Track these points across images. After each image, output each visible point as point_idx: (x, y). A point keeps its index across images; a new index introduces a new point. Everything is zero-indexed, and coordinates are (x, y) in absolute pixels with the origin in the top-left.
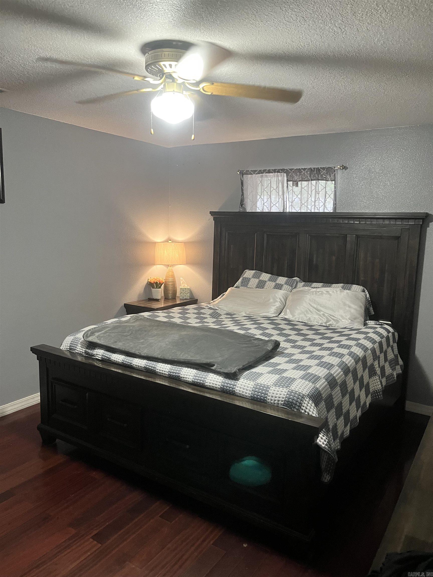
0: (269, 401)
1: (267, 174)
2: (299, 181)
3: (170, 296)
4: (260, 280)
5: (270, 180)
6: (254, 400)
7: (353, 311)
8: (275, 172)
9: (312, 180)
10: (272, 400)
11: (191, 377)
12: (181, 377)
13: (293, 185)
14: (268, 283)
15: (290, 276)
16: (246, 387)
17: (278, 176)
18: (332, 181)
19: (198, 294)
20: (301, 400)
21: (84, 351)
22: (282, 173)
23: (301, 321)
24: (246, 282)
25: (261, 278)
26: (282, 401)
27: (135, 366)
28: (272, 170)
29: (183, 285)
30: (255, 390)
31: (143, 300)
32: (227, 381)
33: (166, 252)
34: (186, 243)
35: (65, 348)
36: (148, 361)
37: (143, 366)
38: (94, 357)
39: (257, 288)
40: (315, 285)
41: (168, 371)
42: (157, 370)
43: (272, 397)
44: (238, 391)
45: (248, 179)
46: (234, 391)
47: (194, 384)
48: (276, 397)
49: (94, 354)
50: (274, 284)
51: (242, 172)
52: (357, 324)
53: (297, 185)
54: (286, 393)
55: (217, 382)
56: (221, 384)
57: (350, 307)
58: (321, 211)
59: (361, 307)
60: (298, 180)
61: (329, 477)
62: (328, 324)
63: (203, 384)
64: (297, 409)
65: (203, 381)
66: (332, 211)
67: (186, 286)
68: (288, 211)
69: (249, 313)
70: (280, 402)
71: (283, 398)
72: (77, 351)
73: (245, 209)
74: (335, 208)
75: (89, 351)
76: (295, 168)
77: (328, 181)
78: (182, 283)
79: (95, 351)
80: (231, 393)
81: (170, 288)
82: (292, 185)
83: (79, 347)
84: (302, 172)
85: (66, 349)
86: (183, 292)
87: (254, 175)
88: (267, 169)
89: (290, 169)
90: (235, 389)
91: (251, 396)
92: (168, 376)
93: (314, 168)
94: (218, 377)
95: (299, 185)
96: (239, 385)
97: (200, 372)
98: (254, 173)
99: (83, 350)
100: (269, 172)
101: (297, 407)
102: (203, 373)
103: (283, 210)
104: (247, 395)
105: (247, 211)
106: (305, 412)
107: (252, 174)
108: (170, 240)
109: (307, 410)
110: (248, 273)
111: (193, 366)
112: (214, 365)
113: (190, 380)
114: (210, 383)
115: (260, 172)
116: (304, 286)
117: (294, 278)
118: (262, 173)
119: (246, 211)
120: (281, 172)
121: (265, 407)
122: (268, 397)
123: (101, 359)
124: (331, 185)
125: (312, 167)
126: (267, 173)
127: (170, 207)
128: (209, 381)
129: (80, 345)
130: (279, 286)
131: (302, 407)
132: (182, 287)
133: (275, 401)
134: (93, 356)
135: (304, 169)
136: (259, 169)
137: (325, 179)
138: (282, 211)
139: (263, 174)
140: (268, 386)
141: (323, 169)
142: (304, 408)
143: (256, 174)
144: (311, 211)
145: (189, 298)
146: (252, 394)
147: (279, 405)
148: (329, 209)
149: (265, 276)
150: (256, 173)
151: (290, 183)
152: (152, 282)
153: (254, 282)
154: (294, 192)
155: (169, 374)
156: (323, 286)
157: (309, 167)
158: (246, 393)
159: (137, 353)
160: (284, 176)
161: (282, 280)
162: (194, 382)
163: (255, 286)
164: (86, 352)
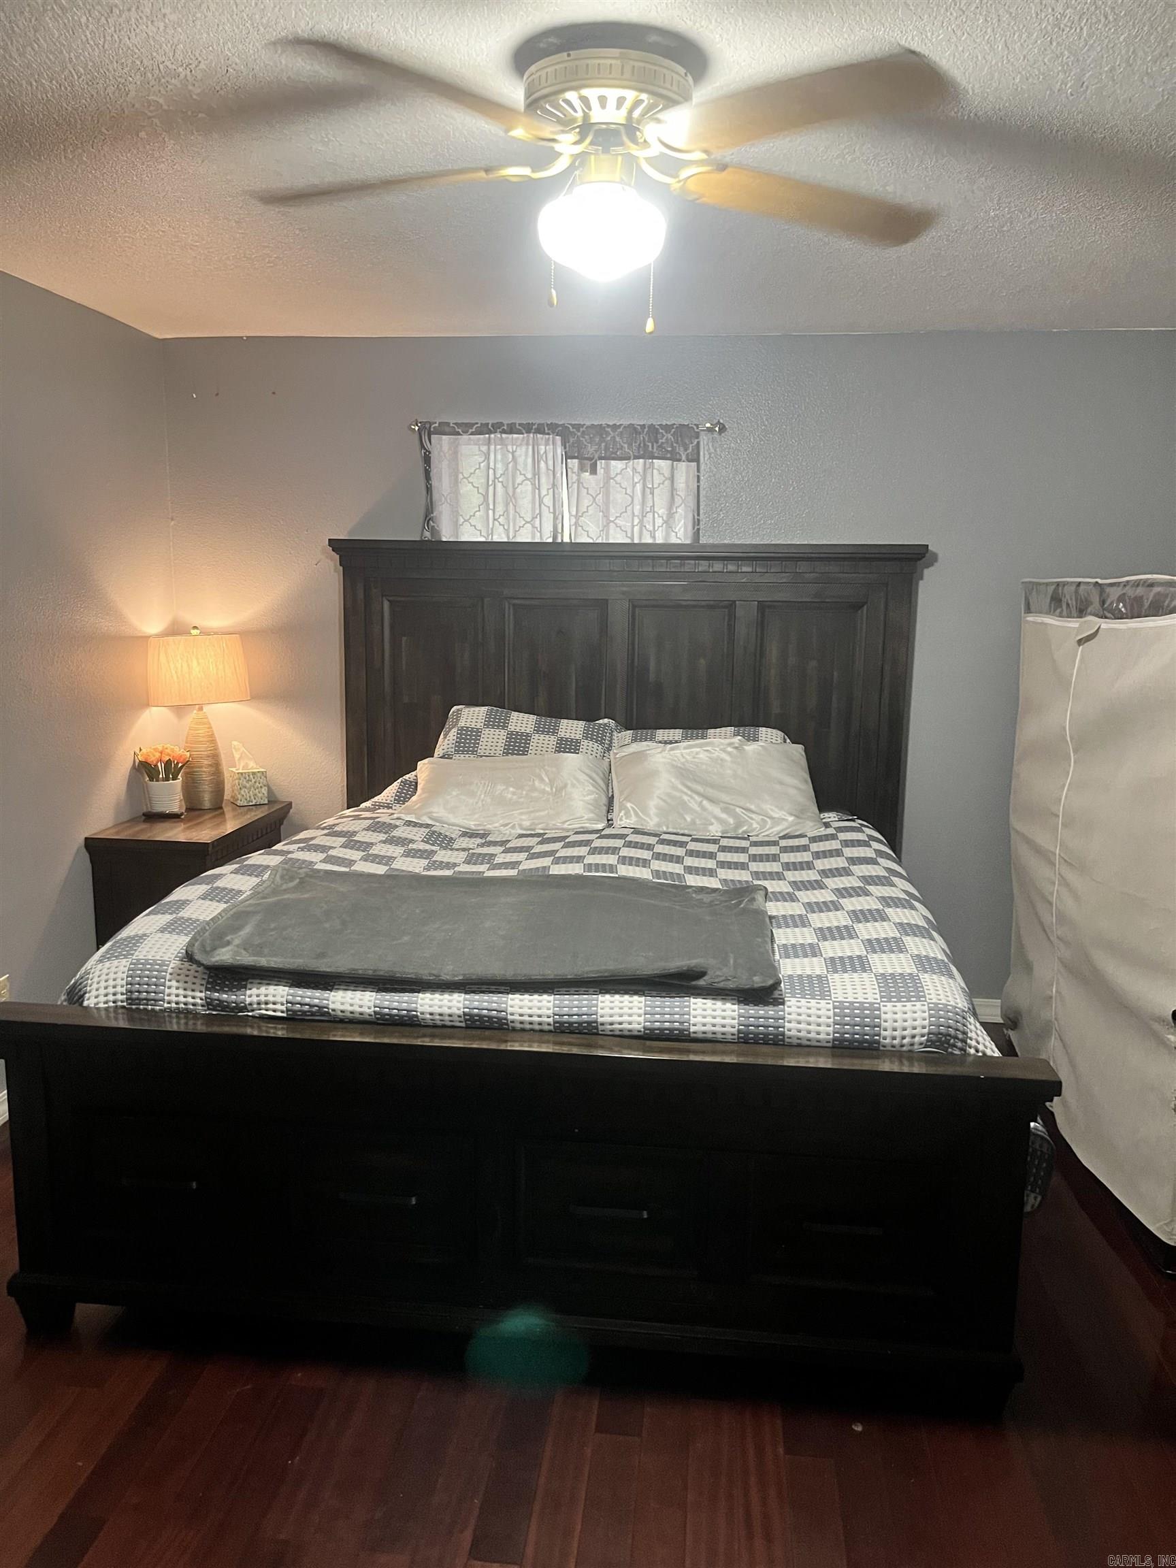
0: (888, 1041)
1: (504, 436)
2: (601, 458)
3: (207, 800)
4: (511, 733)
5: (513, 453)
6: (840, 1046)
7: (792, 792)
8: (528, 432)
9: (636, 457)
10: (894, 1038)
11: (635, 1018)
12: (602, 1024)
13: (582, 468)
14: (538, 740)
15: (589, 716)
16: (803, 1017)
17: (535, 444)
18: (689, 461)
19: (290, 787)
20: (964, 1025)
21: (198, 1001)
22: (548, 434)
23: (675, 831)
24: (468, 742)
25: (512, 728)
26: (923, 1036)
27: (428, 1016)
28: (520, 425)
29: (242, 764)
30: (852, 1022)
31: (128, 821)
32: (752, 1010)
33: (195, 663)
34: (245, 635)
35: (106, 1003)
36: (468, 996)
37: (460, 1012)
38: (250, 1014)
39: (507, 754)
40: (661, 734)
41: (550, 1012)
42: (509, 1017)
43: (895, 1030)
44: (793, 1033)
45: (441, 445)
46: (783, 1034)
47: (648, 1037)
48: (905, 1029)
49: (250, 1004)
50: (553, 740)
51: (428, 426)
52: (811, 824)
53: (594, 471)
54: (926, 1015)
55: (724, 1018)
56: (736, 1021)
57: (781, 783)
58: (658, 541)
59: (806, 781)
60: (596, 457)
61: (1035, 1198)
62: (740, 831)
63: (681, 1031)
64: (961, 1049)
65: (681, 1023)
66: (688, 542)
67: (253, 767)
68: (566, 540)
69: (531, 825)
70: (917, 1039)
71: (924, 1027)
72: (166, 1005)
73: (434, 531)
74: (697, 534)
75: (225, 996)
76: (588, 423)
77: (679, 460)
78: (237, 756)
79: (248, 992)
80: (777, 1041)
81: (205, 775)
82: (576, 470)
83: (174, 991)
84: (608, 434)
85: (111, 1004)
86: (248, 785)
87: (465, 437)
88: (505, 422)
89: (573, 426)
90: (784, 1027)
91: (835, 1039)
92: (551, 1028)
93: (643, 426)
94: (719, 1004)
95: (600, 470)
96: (794, 1016)
97: (658, 1001)
98: (465, 432)
99: (193, 998)
100: (512, 430)
101: (959, 1044)
102: (677, 1001)
103: (555, 537)
104: (822, 1036)
105: (444, 539)
106: (977, 1051)
107: (458, 434)
108: (195, 628)
109: (981, 1047)
110: (471, 716)
111: (622, 987)
112: (702, 974)
113: (635, 1026)
114: (704, 1025)
115: (484, 430)
116: (634, 740)
117: (601, 721)
118: (490, 432)
119: (441, 538)
120: (547, 431)
121: (877, 1058)
122: (884, 1033)
123: (284, 1015)
124: (684, 470)
125: (637, 422)
126: (504, 432)
127: (173, 523)
128: (699, 1019)
129: (174, 983)
130: (571, 745)
131: (969, 1041)
132: (241, 771)
133: (904, 1038)
134: (244, 1009)
135: (615, 427)
136: (480, 420)
137: (669, 455)
138: (550, 540)
139: (492, 436)
140: (872, 1004)
141: (667, 428)
142: (973, 1043)
143: (472, 434)
144: (633, 540)
145: (266, 802)
146: (834, 1033)
147: (916, 1047)
148: (680, 534)
149: (521, 722)
150: (470, 431)
151: (574, 464)
152: (152, 759)
153: (493, 739)
154: (587, 489)
155: (555, 1023)
156: (685, 738)
157: (626, 422)
158: (818, 1033)
159: (425, 974)
160: (554, 443)
161: (571, 728)
162: (652, 1030)
163: (500, 749)
164: (209, 1003)
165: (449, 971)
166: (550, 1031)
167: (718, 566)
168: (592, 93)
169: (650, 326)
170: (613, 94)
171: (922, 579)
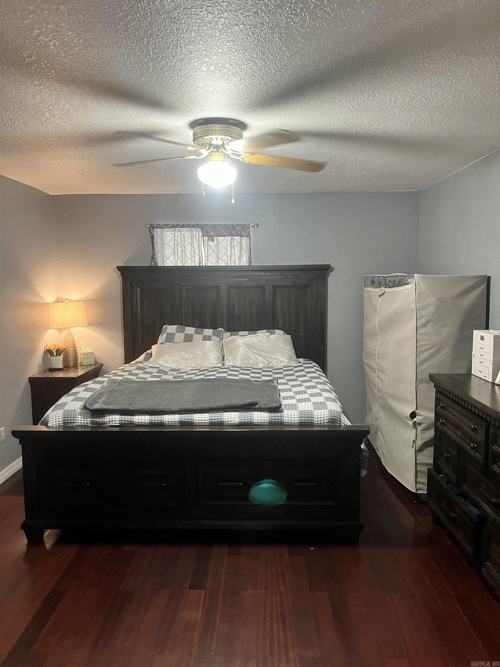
0: (316, 422)
1: (180, 228)
2: (215, 236)
3: (72, 364)
4: (186, 334)
5: (184, 234)
6: (301, 424)
7: (287, 351)
8: (189, 227)
9: (228, 236)
10: (318, 421)
11: (236, 419)
12: (225, 422)
13: (209, 240)
14: (195, 336)
15: (214, 327)
16: (289, 416)
17: (192, 231)
18: (246, 237)
19: (103, 358)
20: (340, 416)
21: (89, 422)
22: (196, 228)
23: (247, 366)
24: (170, 338)
25: (186, 332)
26: (327, 420)
27: (167, 422)
28: (186, 225)
29: (85, 349)
30: (305, 417)
31: (43, 372)
32: (273, 414)
33: (68, 312)
34: (85, 301)
35: (56, 424)
36: (180, 415)
37: (178, 420)
38: (107, 425)
39: (185, 342)
40: (240, 333)
41: (208, 419)
42: (195, 421)
43: (318, 418)
44: (286, 421)
45: (157, 232)
46: (283, 421)
47: (241, 425)
48: (321, 418)
49: (107, 422)
50: (201, 336)
51: (152, 225)
52: (294, 362)
53: (213, 241)
54: (328, 413)
55: (264, 417)
56: (268, 418)
57: (283, 348)
58: (237, 265)
59: (292, 348)
60: (214, 235)
61: (365, 472)
62: (270, 366)
63: (251, 422)
64: (339, 424)
65: (251, 420)
66: (247, 265)
67: (88, 350)
68: (204, 265)
69: (195, 366)
70: (325, 421)
71: (327, 417)
72: (77, 424)
73: (155, 263)
74: (250, 262)
75: (98, 420)
76: (210, 224)
77: (243, 237)
78: (83, 347)
79: (106, 418)
80: (281, 424)
81: (71, 354)
82: (207, 240)
83: (80, 419)
84: (217, 228)
85: (58, 425)
86: (87, 357)
87: (166, 229)
88: (181, 224)
89: (205, 225)
90: (283, 419)
91: (299, 422)
93: (230, 225)
94: (262, 413)
95: (215, 240)
96: (286, 416)
97: (243, 413)
98: (166, 227)
99: (87, 421)
100: (183, 226)
101: (339, 422)
102: (249, 413)
103: (200, 264)
104: (295, 421)
105: (159, 265)
106: (344, 424)
107: (164, 228)
108: (67, 299)
110: (171, 329)
111: (232, 410)
112: (257, 404)
113: (236, 422)
114: (258, 420)
115: (173, 226)
116: (231, 335)
117: (219, 329)
118: (175, 227)
119: (158, 265)
120: (196, 227)
121: (313, 427)
122: (314, 419)
123: (119, 425)
124: (245, 240)
125: (228, 223)
126: (180, 227)
127: (57, 261)
128: (256, 418)
129: (80, 417)
130: (208, 338)
131: (342, 421)
132: (84, 352)
133: (321, 421)
134: (105, 424)
135: (220, 225)
136: (171, 223)
137: (239, 235)
138: (198, 265)
139: (176, 228)
140: (311, 411)
141: (239, 225)
142: (343, 422)
143: (169, 228)
144: (228, 265)
145: (94, 364)
146: (299, 420)
147: (325, 423)
148: (244, 262)
149: (190, 330)
150: (168, 227)
151: (206, 238)
152: (51, 348)
153: (179, 337)
154: (211, 247)
155: (209, 422)
156: (249, 334)
157: (223, 223)
158: (294, 421)
159: (166, 408)
160: (198, 231)
161: (208, 332)
162: (241, 422)
163: (182, 340)
164: (92, 422)
165: (174, 408)
166: (208, 425)
167: (258, 273)
168: (214, 137)
169: (233, 201)
170: (220, 137)
171: (329, 276)
